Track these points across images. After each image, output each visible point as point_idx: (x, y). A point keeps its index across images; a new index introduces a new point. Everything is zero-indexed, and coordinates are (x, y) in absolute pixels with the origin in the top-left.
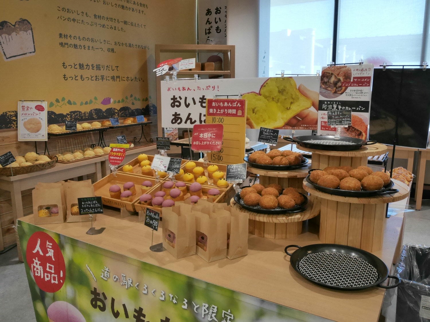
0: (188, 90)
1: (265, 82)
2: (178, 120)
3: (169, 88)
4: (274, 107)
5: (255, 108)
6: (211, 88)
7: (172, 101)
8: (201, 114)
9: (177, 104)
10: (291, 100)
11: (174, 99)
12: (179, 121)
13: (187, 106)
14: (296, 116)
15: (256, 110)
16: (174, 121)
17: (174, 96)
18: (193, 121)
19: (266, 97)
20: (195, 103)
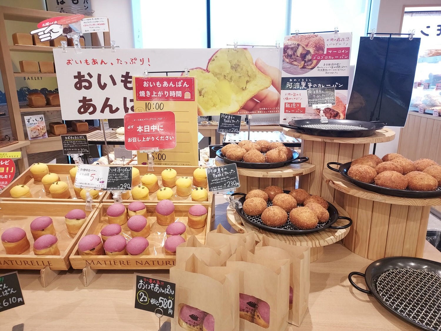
0: (101, 64)
1: (214, 55)
2: (89, 108)
3: (69, 61)
4: (226, 86)
5: (203, 89)
6: (138, 62)
7: (77, 80)
8: (125, 99)
9: (84, 84)
10: (248, 79)
11: (79, 76)
12: (91, 109)
13: (103, 87)
14: (253, 97)
15: (203, 92)
16: (82, 110)
17: (79, 73)
18: (114, 109)
19: (215, 75)
20: (114, 83)
